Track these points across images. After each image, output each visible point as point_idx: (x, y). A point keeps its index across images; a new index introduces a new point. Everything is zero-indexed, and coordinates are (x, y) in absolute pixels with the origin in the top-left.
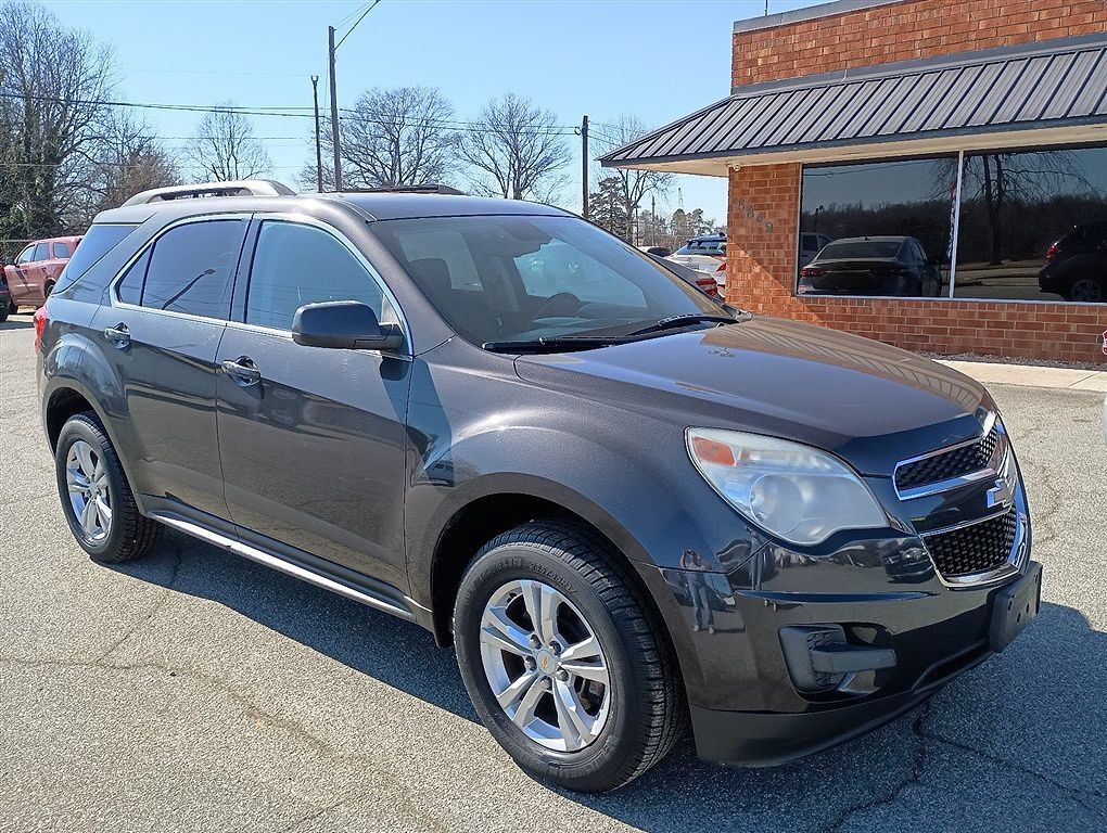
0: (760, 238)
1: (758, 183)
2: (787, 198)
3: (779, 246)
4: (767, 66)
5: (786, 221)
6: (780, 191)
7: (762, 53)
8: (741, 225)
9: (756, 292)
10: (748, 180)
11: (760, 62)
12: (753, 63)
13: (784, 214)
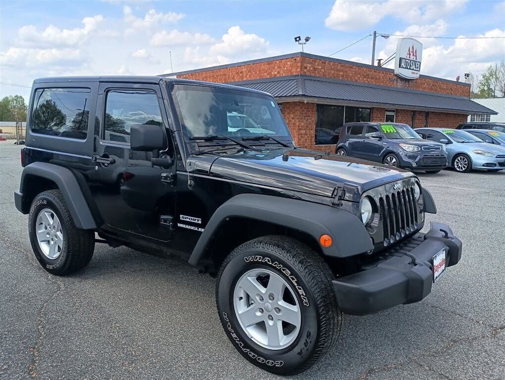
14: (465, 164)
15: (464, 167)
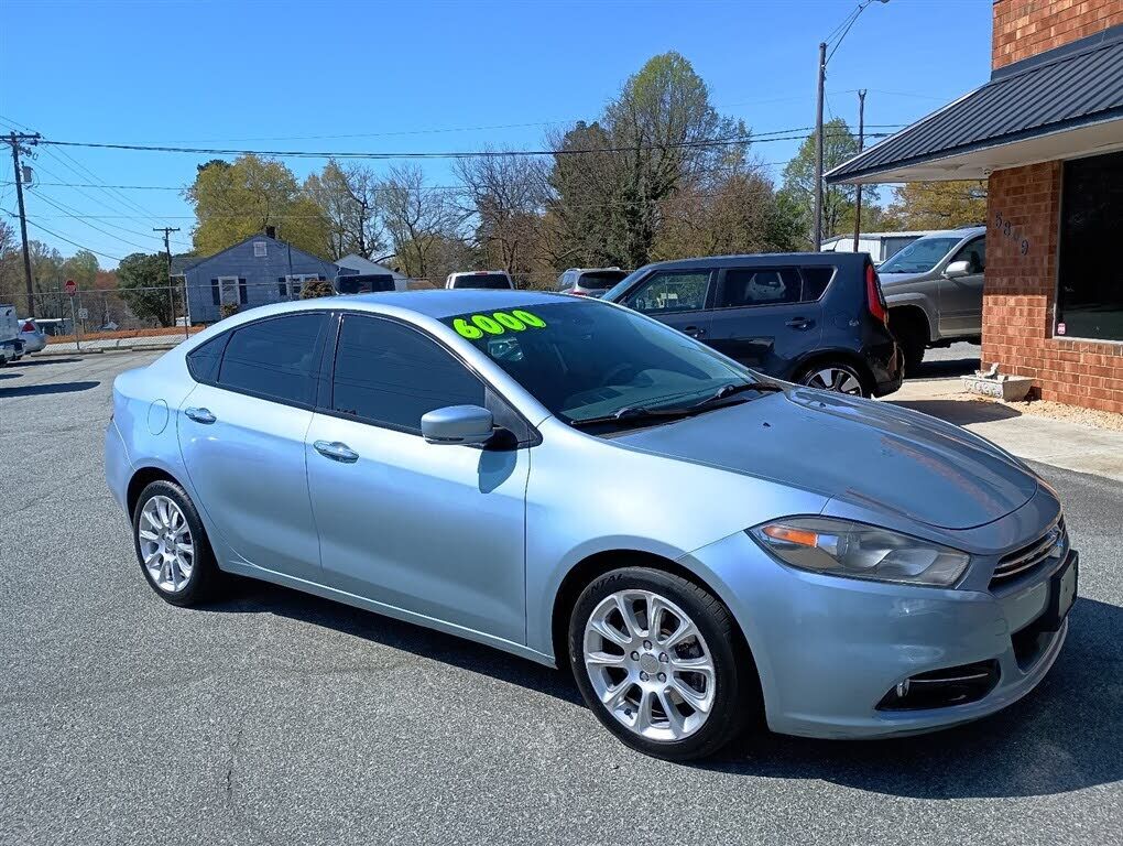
0: (1016, 261)
1: (1015, 191)
2: (1043, 208)
3: (1034, 272)
4: (1025, 38)
5: (1041, 239)
6: (1036, 199)
7: (1022, 22)
8: (998, 245)
9: (1011, 331)
10: (1005, 186)
11: (1019, 35)
12: (1010, 37)
13: (1039, 230)
14: (683, 651)
15: (694, 681)
